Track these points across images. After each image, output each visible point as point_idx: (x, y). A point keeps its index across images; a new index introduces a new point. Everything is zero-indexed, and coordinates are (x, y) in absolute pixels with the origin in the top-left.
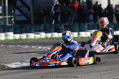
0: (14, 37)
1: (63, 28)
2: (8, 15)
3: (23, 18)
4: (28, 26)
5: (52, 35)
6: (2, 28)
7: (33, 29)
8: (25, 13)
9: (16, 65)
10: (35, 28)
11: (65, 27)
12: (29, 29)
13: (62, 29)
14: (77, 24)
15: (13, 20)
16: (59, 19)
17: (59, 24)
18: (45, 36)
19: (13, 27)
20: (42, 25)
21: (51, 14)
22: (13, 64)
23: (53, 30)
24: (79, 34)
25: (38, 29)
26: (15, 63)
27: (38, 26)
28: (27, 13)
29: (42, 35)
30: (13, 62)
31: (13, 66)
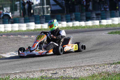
0: (35, 27)
1: (95, 16)
2: (47, 5)
3: (58, 7)
4: (59, 15)
5: (73, 24)
6: (34, 18)
7: (64, 18)
8: (59, 2)
9: (11, 54)
10: (66, 17)
11: (97, 15)
12: (60, 18)
13: (94, 18)
14: (109, 12)
15: (49, 9)
16: (91, 8)
17: (90, 13)
18: (67, 25)
19: (44, 17)
20: (74, 14)
21: (82, 3)
22: (8, 53)
23: (85, 18)
24: (100, 22)
25: (69, 18)
26: (10, 53)
27: (69, 15)
28: (62, 3)
29: (63, 25)
30: (8, 52)
31: (8, 55)
